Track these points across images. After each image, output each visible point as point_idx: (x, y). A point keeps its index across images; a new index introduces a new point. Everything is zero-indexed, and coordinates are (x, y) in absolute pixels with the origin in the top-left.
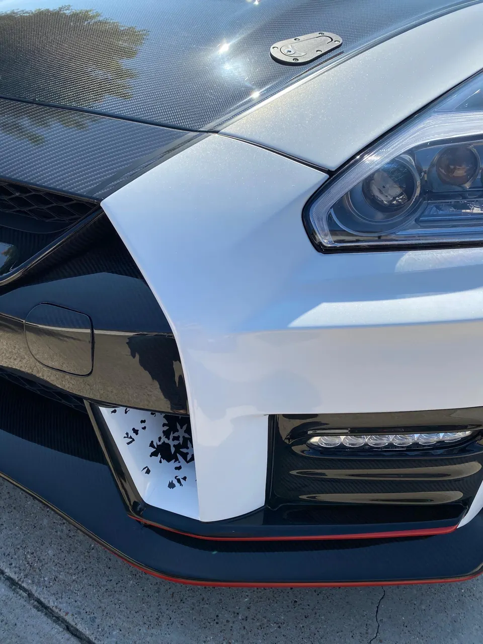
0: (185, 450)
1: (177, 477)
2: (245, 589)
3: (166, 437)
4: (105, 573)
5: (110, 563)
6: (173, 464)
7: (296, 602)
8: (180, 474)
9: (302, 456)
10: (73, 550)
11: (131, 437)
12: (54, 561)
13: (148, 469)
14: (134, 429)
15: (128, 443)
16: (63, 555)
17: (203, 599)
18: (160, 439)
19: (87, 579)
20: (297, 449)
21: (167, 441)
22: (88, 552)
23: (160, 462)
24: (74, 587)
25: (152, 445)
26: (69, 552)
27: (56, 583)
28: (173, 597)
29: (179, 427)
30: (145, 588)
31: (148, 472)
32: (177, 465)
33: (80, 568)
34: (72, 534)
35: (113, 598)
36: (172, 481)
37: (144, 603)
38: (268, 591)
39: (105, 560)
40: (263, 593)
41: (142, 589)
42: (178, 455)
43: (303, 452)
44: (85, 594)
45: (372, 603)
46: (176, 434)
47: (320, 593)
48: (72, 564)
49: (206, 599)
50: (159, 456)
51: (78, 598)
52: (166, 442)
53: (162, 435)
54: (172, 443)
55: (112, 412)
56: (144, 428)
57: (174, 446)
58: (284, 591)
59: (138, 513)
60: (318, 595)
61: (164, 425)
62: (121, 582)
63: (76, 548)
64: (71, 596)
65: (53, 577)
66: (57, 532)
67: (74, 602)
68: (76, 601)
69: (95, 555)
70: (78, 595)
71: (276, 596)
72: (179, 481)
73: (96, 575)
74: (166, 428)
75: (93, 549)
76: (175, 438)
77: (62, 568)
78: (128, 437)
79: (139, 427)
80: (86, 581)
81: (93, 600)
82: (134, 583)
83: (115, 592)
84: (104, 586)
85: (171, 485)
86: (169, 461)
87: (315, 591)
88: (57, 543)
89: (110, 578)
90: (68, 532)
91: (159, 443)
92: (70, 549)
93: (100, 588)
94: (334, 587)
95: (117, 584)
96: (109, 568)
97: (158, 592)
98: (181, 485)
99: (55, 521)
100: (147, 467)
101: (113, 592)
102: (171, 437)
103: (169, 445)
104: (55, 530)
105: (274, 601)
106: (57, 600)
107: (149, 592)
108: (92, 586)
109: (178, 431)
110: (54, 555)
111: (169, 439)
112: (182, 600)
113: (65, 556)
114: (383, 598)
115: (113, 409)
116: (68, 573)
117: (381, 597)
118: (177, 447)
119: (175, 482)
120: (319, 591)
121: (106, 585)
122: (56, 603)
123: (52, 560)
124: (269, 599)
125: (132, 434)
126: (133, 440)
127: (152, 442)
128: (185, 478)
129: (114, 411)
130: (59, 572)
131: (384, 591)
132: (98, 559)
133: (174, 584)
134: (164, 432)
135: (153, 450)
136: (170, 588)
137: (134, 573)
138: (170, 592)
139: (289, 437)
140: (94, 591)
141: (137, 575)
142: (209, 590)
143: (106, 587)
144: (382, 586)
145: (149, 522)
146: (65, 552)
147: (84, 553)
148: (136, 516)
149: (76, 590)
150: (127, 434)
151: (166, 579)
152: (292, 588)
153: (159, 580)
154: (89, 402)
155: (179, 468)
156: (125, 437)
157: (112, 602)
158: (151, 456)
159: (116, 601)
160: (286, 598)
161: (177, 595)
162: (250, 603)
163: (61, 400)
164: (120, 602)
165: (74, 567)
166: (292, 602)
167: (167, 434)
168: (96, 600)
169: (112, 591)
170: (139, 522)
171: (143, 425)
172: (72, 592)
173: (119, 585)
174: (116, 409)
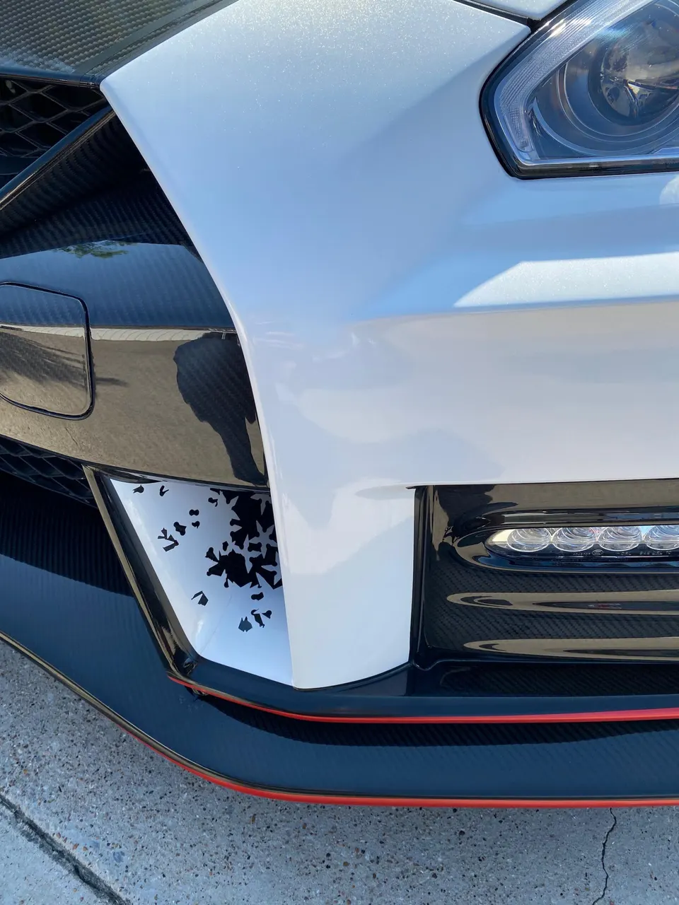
0: (269, 568)
1: (254, 611)
2: (376, 810)
3: (236, 544)
4: (143, 780)
5: (152, 763)
6: (248, 590)
7: (462, 833)
8: (261, 607)
9: (477, 568)
10: (92, 742)
11: (171, 539)
12: (60, 760)
13: (204, 596)
14: (176, 524)
15: (167, 549)
16: (75, 750)
17: (305, 826)
18: (225, 545)
19: (113, 790)
20: (465, 553)
21: (238, 550)
22: (117, 746)
23: (226, 585)
24: (91, 802)
25: (210, 554)
26: (85, 746)
27: (62, 794)
28: (254, 820)
29: (259, 528)
30: (208, 805)
31: (204, 601)
32: (256, 591)
33: (102, 771)
34: (91, 716)
35: (154, 821)
36: (246, 618)
37: (204, 831)
38: (415, 814)
39: (143, 759)
40: (406, 817)
41: (202, 807)
42: (258, 575)
43: (476, 558)
44: (107, 814)
45: (594, 837)
46: (255, 541)
47: (504, 819)
48: (89, 765)
49: (309, 826)
50: (224, 575)
51: (95, 820)
52: (236, 552)
53: (229, 540)
54: (247, 555)
55: (136, 490)
56: (196, 524)
57: (252, 560)
58: (442, 815)
59: (184, 672)
60: (501, 822)
61: (233, 522)
62: (169, 794)
63: (97, 739)
64: (84, 818)
65: (58, 785)
66: (67, 713)
67: (89, 827)
68: (92, 826)
69: (129, 752)
70: (95, 816)
71: (428, 822)
72: (258, 618)
73: (128, 783)
74: (236, 528)
75: (125, 740)
76: (252, 547)
77: (71, 772)
78: (165, 537)
79: (186, 521)
80: (110, 792)
81: (121, 824)
82: (190, 797)
83: (158, 811)
84: (140, 801)
85: (245, 626)
86: (241, 584)
87: (495, 816)
88: (66, 731)
89: (151, 788)
90: (85, 713)
91: (224, 553)
92: (87, 741)
93: (133, 804)
94: (527, 808)
95: (161, 798)
96: (150, 772)
97: (230, 813)
98: (261, 624)
99: (66, 696)
100: (201, 592)
101: (155, 812)
102: (247, 543)
103: (241, 558)
104: (64, 710)
105: (425, 830)
106: (60, 823)
107: (215, 813)
108: (120, 801)
109: (258, 535)
110: (60, 750)
111: (242, 547)
112: (268, 827)
113: (79, 752)
114: (612, 829)
115: (138, 485)
116: (82, 779)
117: (610, 827)
118: (257, 562)
119: (252, 620)
120: (502, 817)
121: (143, 800)
122: (58, 829)
123: (57, 757)
124: (416, 828)
125: (172, 532)
126: (176, 543)
127: (211, 550)
128: (268, 614)
129: (140, 490)
130: (68, 777)
131: (615, 818)
132: (133, 757)
133: (255, 800)
134: (232, 534)
135: (213, 563)
136: (249, 807)
137: (190, 780)
138: (250, 813)
139: (450, 531)
140: (124, 809)
141: (196, 785)
142: (315, 812)
143: (144, 803)
144: (611, 808)
145: (206, 690)
146: (79, 744)
147: (110, 748)
148: (182, 678)
149: (93, 807)
150: (164, 531)
151: (243, 791)
152: (455, 810)
153: (231, 793)
154: (93, 470)
155: (258, 597)
156: (160, 537)
157: (152, 829)
158: (209, 574)
159: (159, 826)
160: (447, 827)
161: (262, 818)
162: (384, 835)
163: (68, 493)
164: (164, 828)
165: (93, 769)
166: (455, 833)
167: (238, 538)
168: (126, 824)
169: (152, 810)
170: (190, 690)
171: (195, 519)
172: (87, 810)
173: (164, 800)
174: (143, 485)
